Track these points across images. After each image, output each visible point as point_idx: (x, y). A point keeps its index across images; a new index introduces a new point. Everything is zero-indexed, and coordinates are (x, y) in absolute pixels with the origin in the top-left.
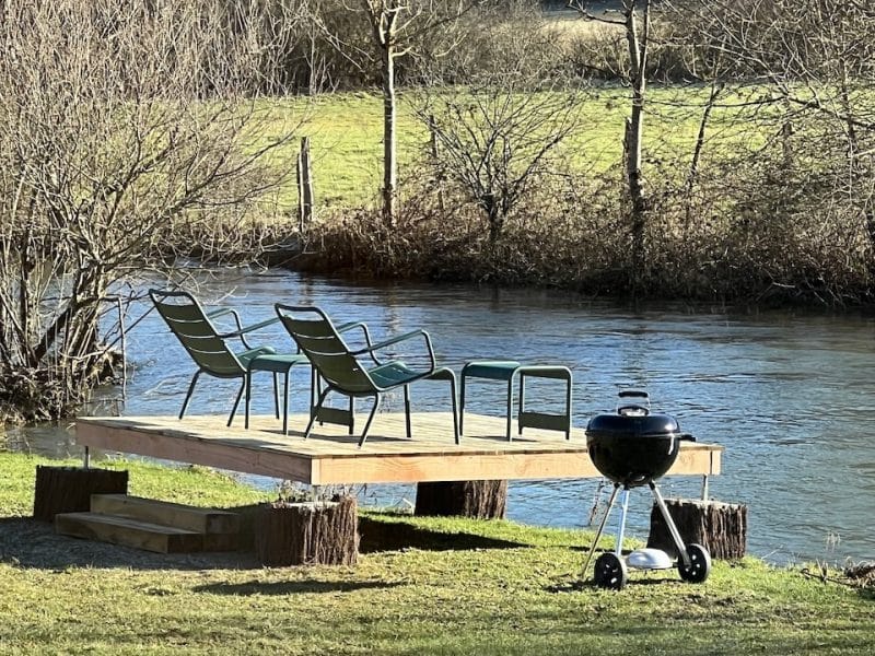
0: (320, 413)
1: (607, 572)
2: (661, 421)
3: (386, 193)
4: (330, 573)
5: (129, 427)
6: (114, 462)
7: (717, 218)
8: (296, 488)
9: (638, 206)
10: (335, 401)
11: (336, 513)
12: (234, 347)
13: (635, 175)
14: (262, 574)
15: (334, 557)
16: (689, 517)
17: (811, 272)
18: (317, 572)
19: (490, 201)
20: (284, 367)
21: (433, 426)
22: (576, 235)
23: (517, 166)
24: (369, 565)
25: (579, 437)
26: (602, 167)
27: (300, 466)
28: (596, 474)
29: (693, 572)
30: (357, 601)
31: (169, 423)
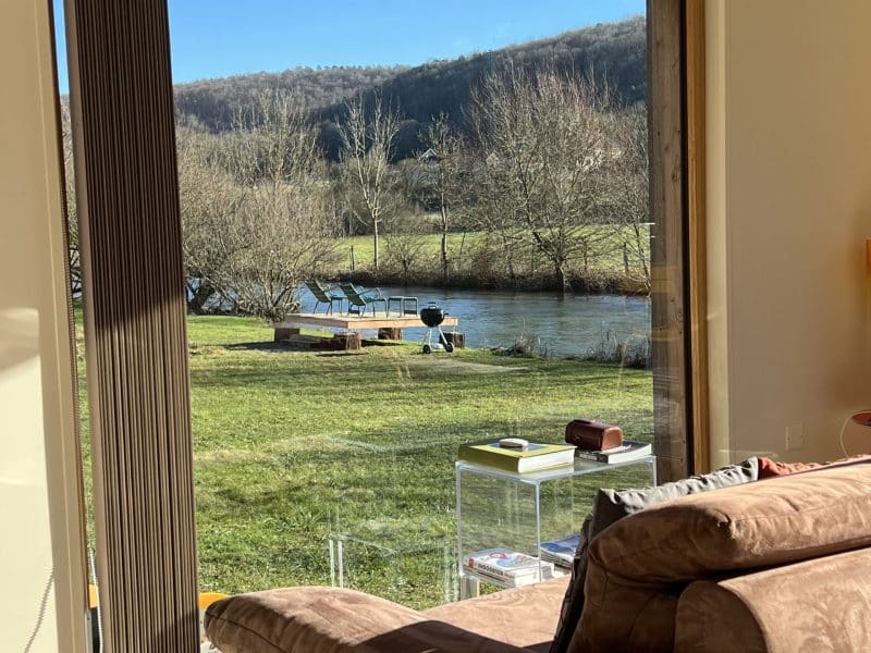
0: (351, 311)
1: (426, 350)
2: (439, 310)
3: (375, 260)
4: (354, 352)
5: (299, 317)
6: (296, 325)
7: (467, 265)
8: (345, 330)
9: (446, 262)
10: (355, 308)
11: (354, 337)
12: (327, 294)
13: (444, 254)
14: (335, 352)
15: (355, 348)
16: (449, 337)
17: (494, 279)
18: (350, 351)
19: (404, 262)
20: (341, 299)
21: (381, 315)
22: (429, 271)
23: (412, 252)
24: (363, 350)
25: (419, 316)
26: (435, 251)
27: (345, 325)
28: (423, 325)
29: (449, 350)
30: (359, 357)
31: (310, 315)
